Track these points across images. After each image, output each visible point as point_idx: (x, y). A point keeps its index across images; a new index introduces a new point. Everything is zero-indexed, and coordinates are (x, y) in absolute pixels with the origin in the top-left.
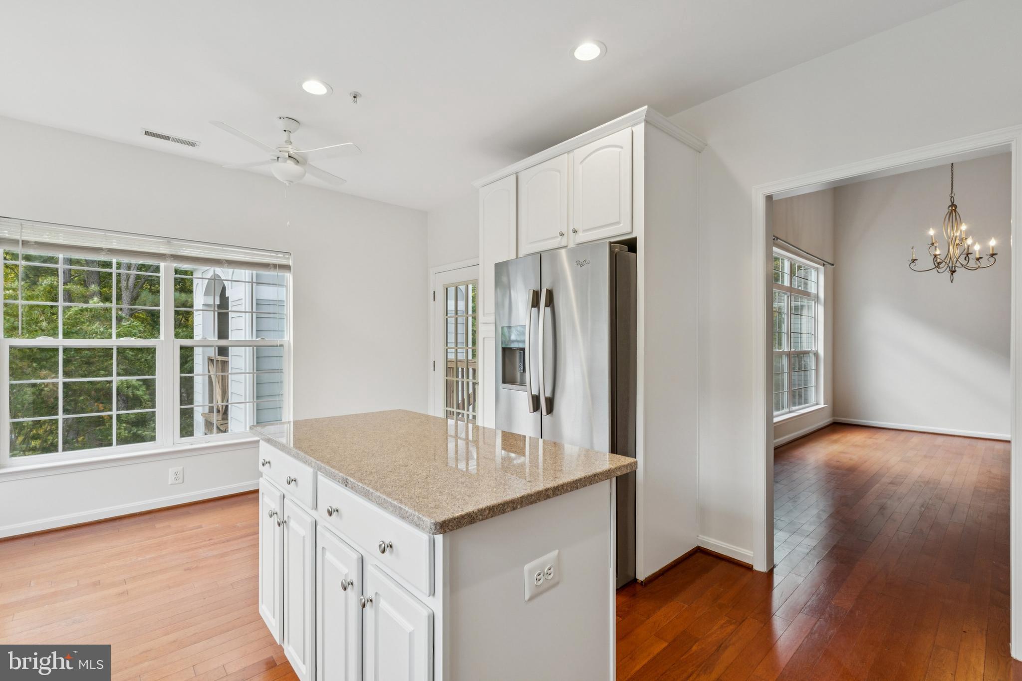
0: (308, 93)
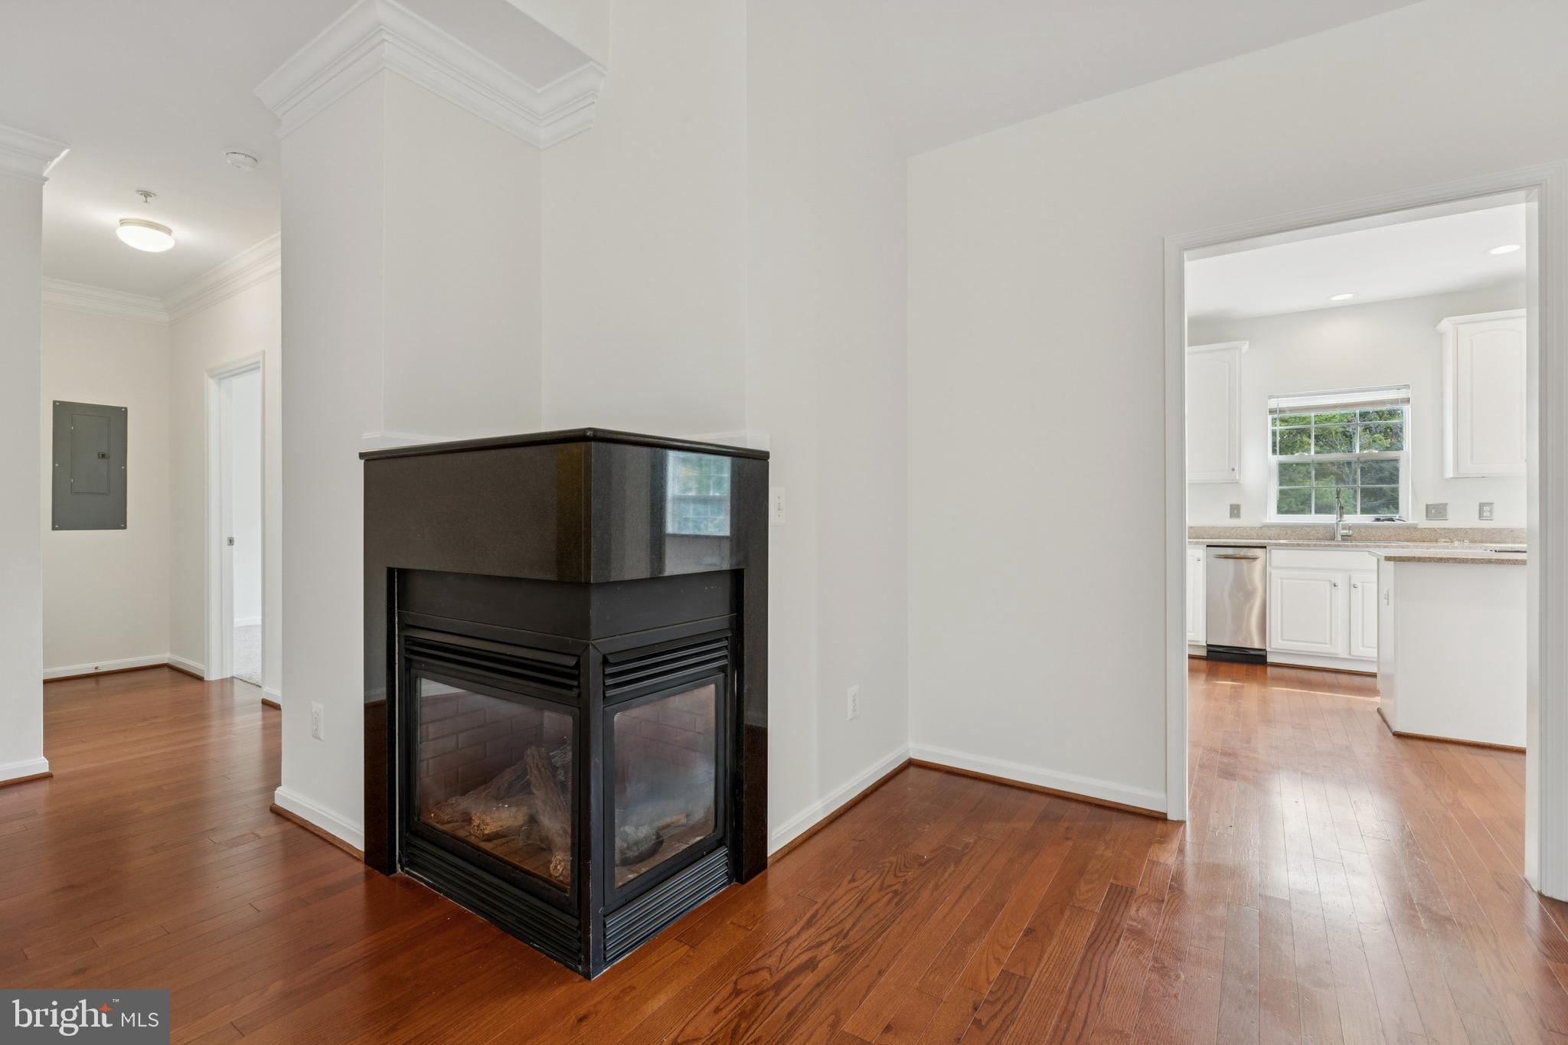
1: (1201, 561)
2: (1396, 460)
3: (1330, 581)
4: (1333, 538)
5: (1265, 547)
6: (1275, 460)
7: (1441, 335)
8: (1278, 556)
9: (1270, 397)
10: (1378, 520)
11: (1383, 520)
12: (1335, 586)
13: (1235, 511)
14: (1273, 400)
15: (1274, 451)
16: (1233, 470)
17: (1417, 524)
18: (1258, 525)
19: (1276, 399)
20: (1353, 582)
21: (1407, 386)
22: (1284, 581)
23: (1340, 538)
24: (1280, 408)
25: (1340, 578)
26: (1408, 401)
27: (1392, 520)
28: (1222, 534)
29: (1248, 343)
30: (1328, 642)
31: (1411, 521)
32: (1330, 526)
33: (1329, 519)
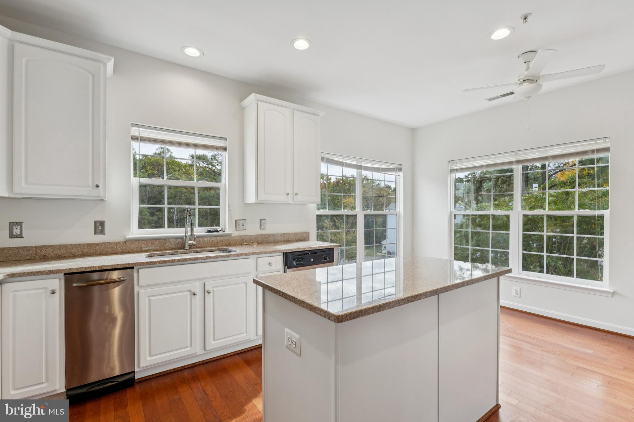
0: (503, 39)
1: (57, 294)
2: (219, 189)
3: (190, 291)
4: (183, 247)
5: (133, 268)
6: (136, 181)
7: (243, 109)
8: (143, 272)
9: (134, 125)
10: (209, 231)
11: (213, 232)
12: (194, 295)
13: (99, 227)
14: (134, 128)
15: (135, 175)
16: (97, 186)
17: (231, 234)
18: (122, 240)
19: (137, 128)
20: (207, 289)
21: (225, 139)
22: (151, 298)
23: (187, 247)
24: (141, 137)
25: (197, 288)
26: (225, 149)
27: (217, 231)
28: (86, 251)
29: (113, 59)
30: (189, 345)
31: (227, 232)
32: (181, 238)
33: (179, 232)
